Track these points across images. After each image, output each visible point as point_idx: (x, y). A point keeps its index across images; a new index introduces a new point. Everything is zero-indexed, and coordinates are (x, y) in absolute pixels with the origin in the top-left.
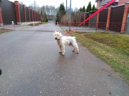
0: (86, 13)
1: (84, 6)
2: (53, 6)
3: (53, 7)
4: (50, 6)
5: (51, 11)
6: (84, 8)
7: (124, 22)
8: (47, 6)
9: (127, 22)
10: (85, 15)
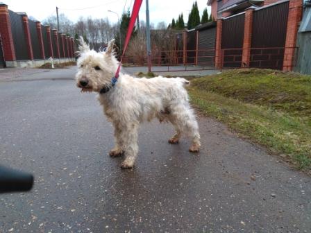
0: (188, 32)
1: (182, 16)
2: (106, 22)
3: (105, 24)
4: (98, 21)
5: (100, 34)
6: (181, 19)
7: (291, 46)
8: (90, 21)
9: (297, 46)
10: (185, 37)
